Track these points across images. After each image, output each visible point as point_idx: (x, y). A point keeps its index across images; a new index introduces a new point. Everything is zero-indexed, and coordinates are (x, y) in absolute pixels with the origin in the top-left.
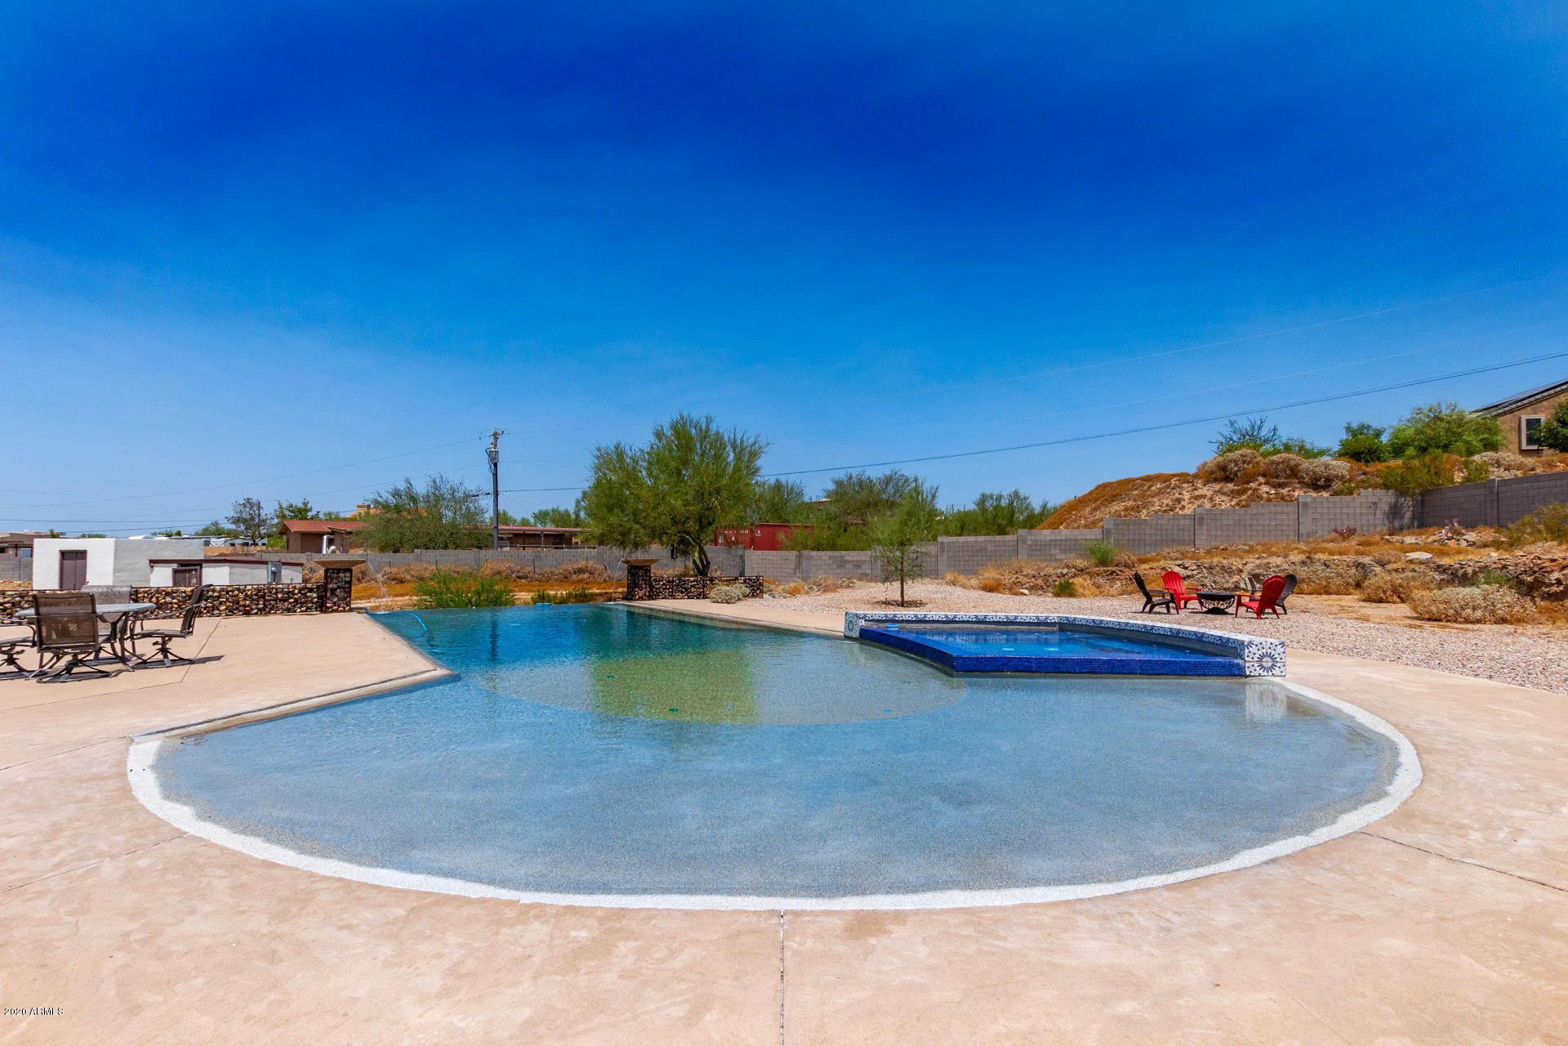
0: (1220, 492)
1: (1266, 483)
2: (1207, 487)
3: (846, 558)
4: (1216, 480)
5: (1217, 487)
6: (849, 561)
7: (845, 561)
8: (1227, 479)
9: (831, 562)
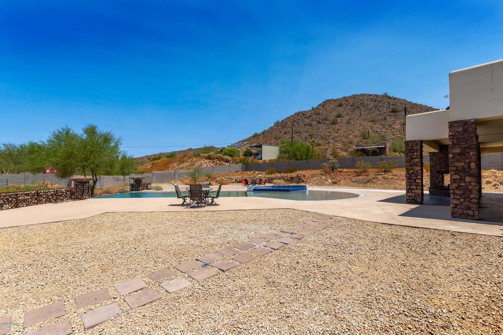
0: (210, 162)
1: (218, 160)
2: (206, 161)
3: (119, 178)
4: (208, 159)
5: (209, 160)
6: (120, 179)
7: (119, 179)
8: (210, 159)
9: (113, 179)
